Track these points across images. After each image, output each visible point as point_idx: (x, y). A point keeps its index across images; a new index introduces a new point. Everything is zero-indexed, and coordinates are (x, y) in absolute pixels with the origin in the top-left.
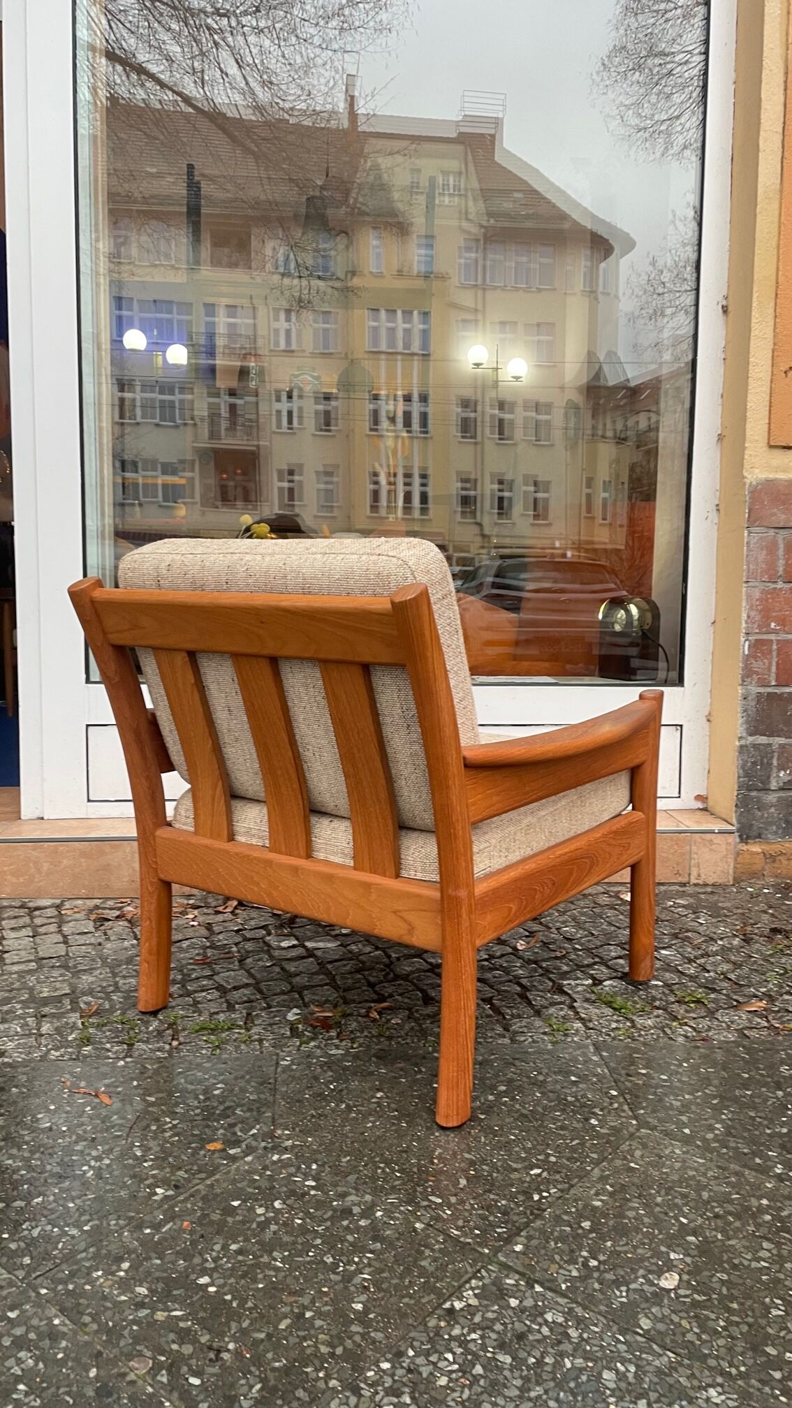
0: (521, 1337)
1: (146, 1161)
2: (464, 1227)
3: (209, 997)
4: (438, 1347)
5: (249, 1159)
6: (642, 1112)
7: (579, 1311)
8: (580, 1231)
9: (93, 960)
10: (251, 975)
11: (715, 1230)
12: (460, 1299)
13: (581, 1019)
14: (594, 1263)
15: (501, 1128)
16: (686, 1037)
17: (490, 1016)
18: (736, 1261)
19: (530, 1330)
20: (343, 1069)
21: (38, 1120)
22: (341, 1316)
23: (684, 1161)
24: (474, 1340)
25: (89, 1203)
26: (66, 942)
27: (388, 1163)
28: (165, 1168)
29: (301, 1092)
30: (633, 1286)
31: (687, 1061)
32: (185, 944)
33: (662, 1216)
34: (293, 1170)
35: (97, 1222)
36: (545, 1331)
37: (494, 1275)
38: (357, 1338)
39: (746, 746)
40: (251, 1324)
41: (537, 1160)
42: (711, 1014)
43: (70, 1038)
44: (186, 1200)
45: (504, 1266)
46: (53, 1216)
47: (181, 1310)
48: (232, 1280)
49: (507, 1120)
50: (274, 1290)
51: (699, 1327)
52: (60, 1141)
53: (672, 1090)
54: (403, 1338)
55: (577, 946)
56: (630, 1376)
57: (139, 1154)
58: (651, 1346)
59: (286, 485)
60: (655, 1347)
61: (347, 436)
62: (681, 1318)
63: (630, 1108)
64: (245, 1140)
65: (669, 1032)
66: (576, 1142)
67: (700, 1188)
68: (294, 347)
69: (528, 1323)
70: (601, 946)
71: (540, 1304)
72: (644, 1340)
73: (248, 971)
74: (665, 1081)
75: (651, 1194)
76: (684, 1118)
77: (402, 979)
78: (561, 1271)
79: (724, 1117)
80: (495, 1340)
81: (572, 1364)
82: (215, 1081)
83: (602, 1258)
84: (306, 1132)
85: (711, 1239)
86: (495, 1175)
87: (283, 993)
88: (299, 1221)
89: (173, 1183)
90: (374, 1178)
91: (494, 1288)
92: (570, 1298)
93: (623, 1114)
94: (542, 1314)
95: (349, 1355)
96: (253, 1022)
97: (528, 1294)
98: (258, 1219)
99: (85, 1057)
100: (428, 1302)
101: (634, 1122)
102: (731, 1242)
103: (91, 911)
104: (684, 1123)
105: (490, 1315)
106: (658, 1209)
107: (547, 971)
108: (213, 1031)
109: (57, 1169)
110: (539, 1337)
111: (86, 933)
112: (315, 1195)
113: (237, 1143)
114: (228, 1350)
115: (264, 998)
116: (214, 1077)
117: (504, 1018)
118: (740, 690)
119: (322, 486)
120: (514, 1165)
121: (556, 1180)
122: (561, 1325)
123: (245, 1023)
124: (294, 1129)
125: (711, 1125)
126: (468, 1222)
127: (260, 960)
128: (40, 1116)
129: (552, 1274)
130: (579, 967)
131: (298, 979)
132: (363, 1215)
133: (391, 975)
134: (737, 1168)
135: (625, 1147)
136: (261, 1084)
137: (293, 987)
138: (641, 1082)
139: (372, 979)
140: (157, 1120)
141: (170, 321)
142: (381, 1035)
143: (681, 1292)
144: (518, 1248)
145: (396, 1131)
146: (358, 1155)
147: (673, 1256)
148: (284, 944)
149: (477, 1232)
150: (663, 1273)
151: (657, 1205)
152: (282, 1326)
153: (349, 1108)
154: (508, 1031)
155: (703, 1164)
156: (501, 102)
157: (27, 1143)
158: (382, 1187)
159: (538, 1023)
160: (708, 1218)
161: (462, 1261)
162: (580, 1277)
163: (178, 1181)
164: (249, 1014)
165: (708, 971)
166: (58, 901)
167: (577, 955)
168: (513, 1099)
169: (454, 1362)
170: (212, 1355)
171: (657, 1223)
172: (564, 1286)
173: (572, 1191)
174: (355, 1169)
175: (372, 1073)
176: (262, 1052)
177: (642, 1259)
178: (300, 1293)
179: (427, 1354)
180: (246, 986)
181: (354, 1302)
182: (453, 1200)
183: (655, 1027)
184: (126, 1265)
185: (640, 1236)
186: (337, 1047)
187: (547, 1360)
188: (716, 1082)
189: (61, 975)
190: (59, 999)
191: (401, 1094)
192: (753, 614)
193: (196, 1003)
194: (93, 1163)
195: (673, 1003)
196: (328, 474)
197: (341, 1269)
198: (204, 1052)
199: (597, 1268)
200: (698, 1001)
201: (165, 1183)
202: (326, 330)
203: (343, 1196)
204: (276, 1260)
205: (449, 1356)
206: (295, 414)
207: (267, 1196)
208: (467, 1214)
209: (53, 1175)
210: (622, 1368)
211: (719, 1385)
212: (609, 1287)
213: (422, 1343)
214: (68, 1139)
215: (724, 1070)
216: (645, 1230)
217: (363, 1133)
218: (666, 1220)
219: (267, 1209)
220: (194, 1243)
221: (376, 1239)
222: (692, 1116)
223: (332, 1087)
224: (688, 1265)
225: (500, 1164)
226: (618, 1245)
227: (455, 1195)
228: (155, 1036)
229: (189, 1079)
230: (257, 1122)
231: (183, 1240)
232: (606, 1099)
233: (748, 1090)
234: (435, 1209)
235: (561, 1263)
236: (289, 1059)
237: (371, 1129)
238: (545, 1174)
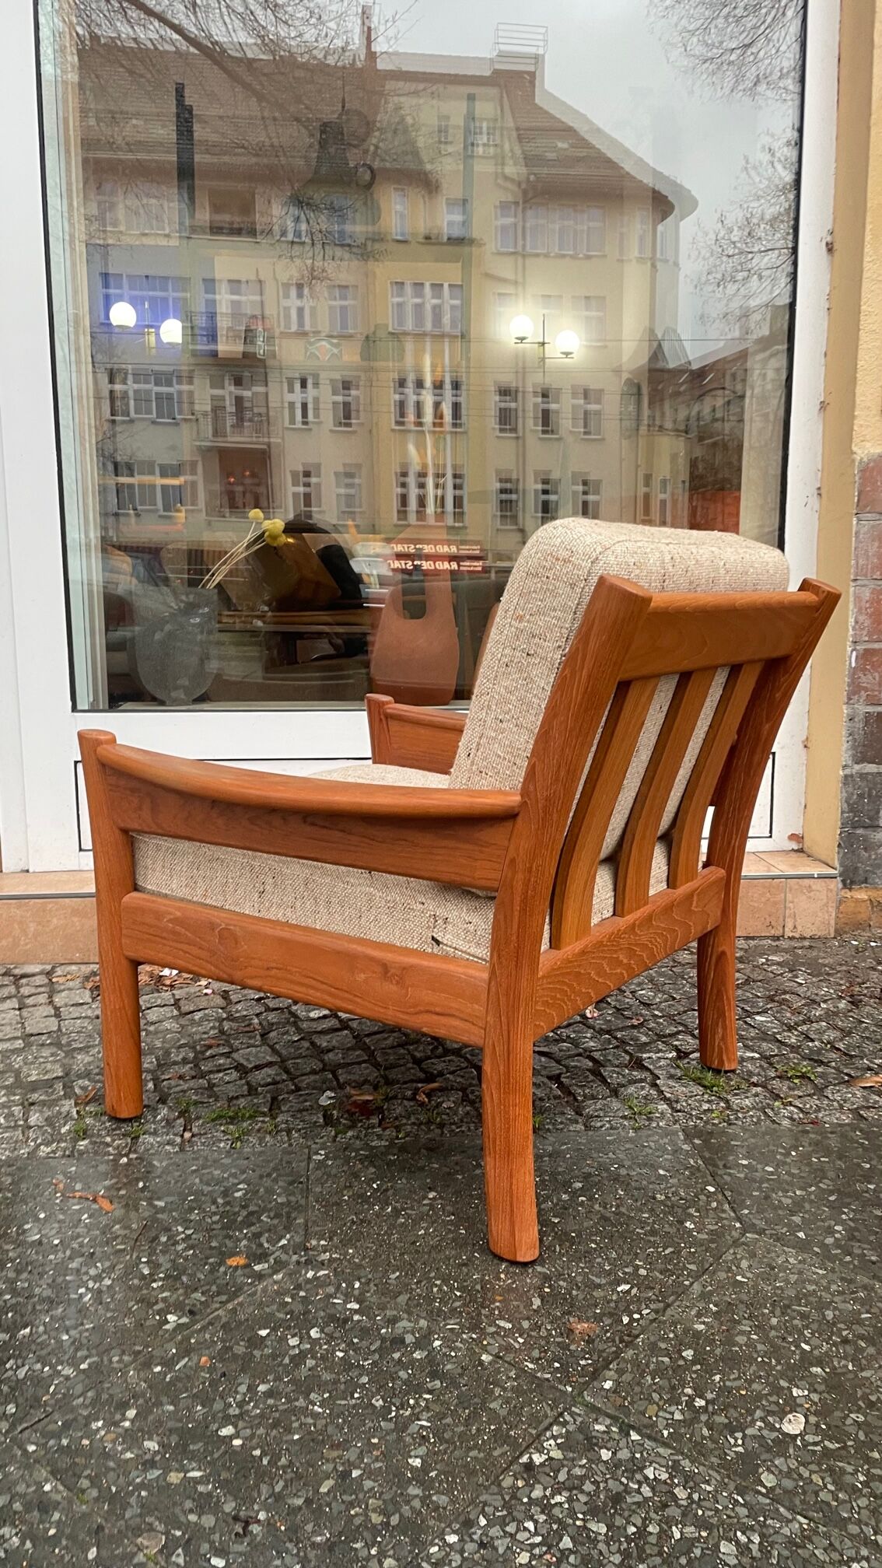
0: (617, 1499)
1: (155, 1281)
2: (540, 1359)
3: (227, 1078)
4: (515, 1513)
5: (278, 1277)
6: (746, 1212)
7: (686, 1464)
8: (681, 1362)
9: (90, 1036)
10: (274, 1051)
11: (845, 1358)
12: (540, 1451)
13: (665, 1099)
14: (700, 1403)
15: (579, 1235)
16: (791, 1119)
17: (559, 1097)
18: (873, 1398)
19: (627, 1490)
20: (388, 1164)
21: (25, 1231)
22: (397, 1476)
23: (800, 1273)
24: (561, 1504)
25: (87, 1334)
26: (58, 1015)
27: (445, 1281)
28: (177, 1289)
29: (340, 1193)
30: (749, 1432)
31: (796, 1148)
32: (197, 1016)
33: (779, 1342)
34: (331, 1290)
35: (95, 1359)
36: (646, 1491)
37: (580, 1419)
38: (416, 1503)
39: (852, 776)
40: (285, 1487)
41: (625, 1273)
42: (820, 1091)
43: (63, 1130)
44: (204, 1329)
45: (593, 1408)
46: (44, 1352)
47: (199, 1469)
48: (261, 1431)
49: (585, 1224)
50: (313, 1442)
51: (834, 1483)
52: (52, 1257)
53: (781, 1186)
54: (472, 1502)
55: (656, 1013)
56: (755, 1548)
57: (146, 1272)
58: (777, 1510)
59: (301, 489)
60: (782, 1510)
61: (370, 431)
62: (812, 1472)
63: (732, 1208)
64: (273, 1253)
65: (771, 1113)
66: (670, 1250)
67: (822, 1306)
68: (307, 328)
69: (624, 1480)
70: (685, 1012)
71: (638, 1456)
72: (768, 1501)
73: (272, 1047)
74: (772, 1173)
75: (763, 1314)
76: (797, 1219)
77: (453, 1054)
78: (661, 1414)
79: (844, 1217)
80: (585, 1503)
81: (682, 1533)
82: (236, 1181)
83: (710, 1396)
84: (345, 1243)
85: (839, 1371)
86: (574, 1293)
87: (314, 1072)
88: (341, 1354)
89: (188, 1308)
90: (430, 1300)
91: (581, 1437)
92: (674, 1448)
93: (724, 1215)
94: (641, 1469)
95: (405, 1526)
96: (280, 1108)
97: (623, 1443)
98: (292, 1352)
99: (81, 1153)
100: (500, 1456)
101: (738, 1225)
102: (864, 1374)
103: (87, 978)
104: (798, 1226)
105: (578, 1471)
106: (773, 1333)
107: (623, 1042)
108: (232, 1120)
109: (47, 1293)
110: (638, 1498)
111: (81, 1004)
112: (359, 1321)
113: (263, 1257)
114: (258, 1522)
115: (292, 1079)
116: (234, 1175)
117: (576, 1100)
118: (845, 710)
119: (342, 491)
120: (597, 1281)
121: (649, 1299)
122: (665, 1482)
123: (270, 1110)
124: (331, 1239)
125: (829, 1227)
126: (546, 1352)
127: (287, 1033)
128: (26, 1227)
129: (650, 1417)
130: (660, 1037)
131: (331, 1055)
132: (417, 1345)
133: (440, 1050)
134: (866, 1280)
135: (729, 1256)
136: (291, 1183)
137: (325, 1065)
138: (742, 1176)
139: (418, 1055)
140: (168, 1230)
141: (165, 300)
142: (429, 1122)
143: (809, 1438)
144: (608, 1385)
145: (453, 1240)
146: (409, 1269)
147: (795, 1392)
148: (314, 1014)
149: (557, 1365)
150: (786, 1414)
151: (772, 1328)
152: (324, 1489)
153: (396, 1212)
154: (581, 1115)
155: (824, 1276)
156: (541, 37)
157: (12, 1261)
158: (440, 1310)
159: (615, 1104)
160: (835, 1344)
161: (540, 1402)
162: (684, 1421)
163: (194, 1305)
164: (274, 1099)
165: (812, 1040)
166: (47, 968)
167: (657, 1023)
168: (591, 1198)
169: (536, 1534)
170: (239, 1528)
171: (775, 1351)
172: (666, 1433)
173: (669, 1312)
174: (406, 1287)
175: (422, 1169)
176: (291, 1145)
177: (759, 1397)
178: (343, 1445)
179: (503, 1522)
180: (270, 1064)
181: (411, 1457)
182: (526, 1324)
183: (754, 1108)
184: (131, 1413)
185: (754, 1367)
186: (380, 1137)
187: (650, 1529)
188: (832, 1174)
189: (52, 1055)
190: (49, 1084)
191: (457, 1193)
192: (861, 618)
193: (211, 1086)
194: (91, 1284)
195: (774, 1078)
196: (350, 475)
197: (393, 1414)
198: (222, 1145)
199: (705, 1409)
200: (803, 1077)
201: (178, 1308)
202: (343, 309)
203: (392, 1321)
204: (314, 1404)
205: (530, 1525)
206: (310, 406)
207: (301, 1324)
208: (543, 1343)
209: (42, 1300)
210: (743, 1539)
211: (863, 1558)
212: (721, 1433)
213: (496, 1509)
214: (60, 1255)
215: (840, 1159)
216: (760, 1359)
217: (414, 1243)
218: (784, 1347)
219: (301, 1339)
220: (214, 1383)
221: (434, 1375)
222: (807, 1216)
223: (375, 1186)
224: (815, 1404)
225: (579, 1279)
226: (729, 1380)
227: (528, 1319)
228: (163, 1127)
229: (205, 1179)
230: (287, 1229)
231: (201, 1380)
232: (702, 1197)
233: (870, 1183)
234: (504, 1336)
235: (661, 1403)
236: (323, 1152)
237: (423, 1237)
238: (634, 1291)
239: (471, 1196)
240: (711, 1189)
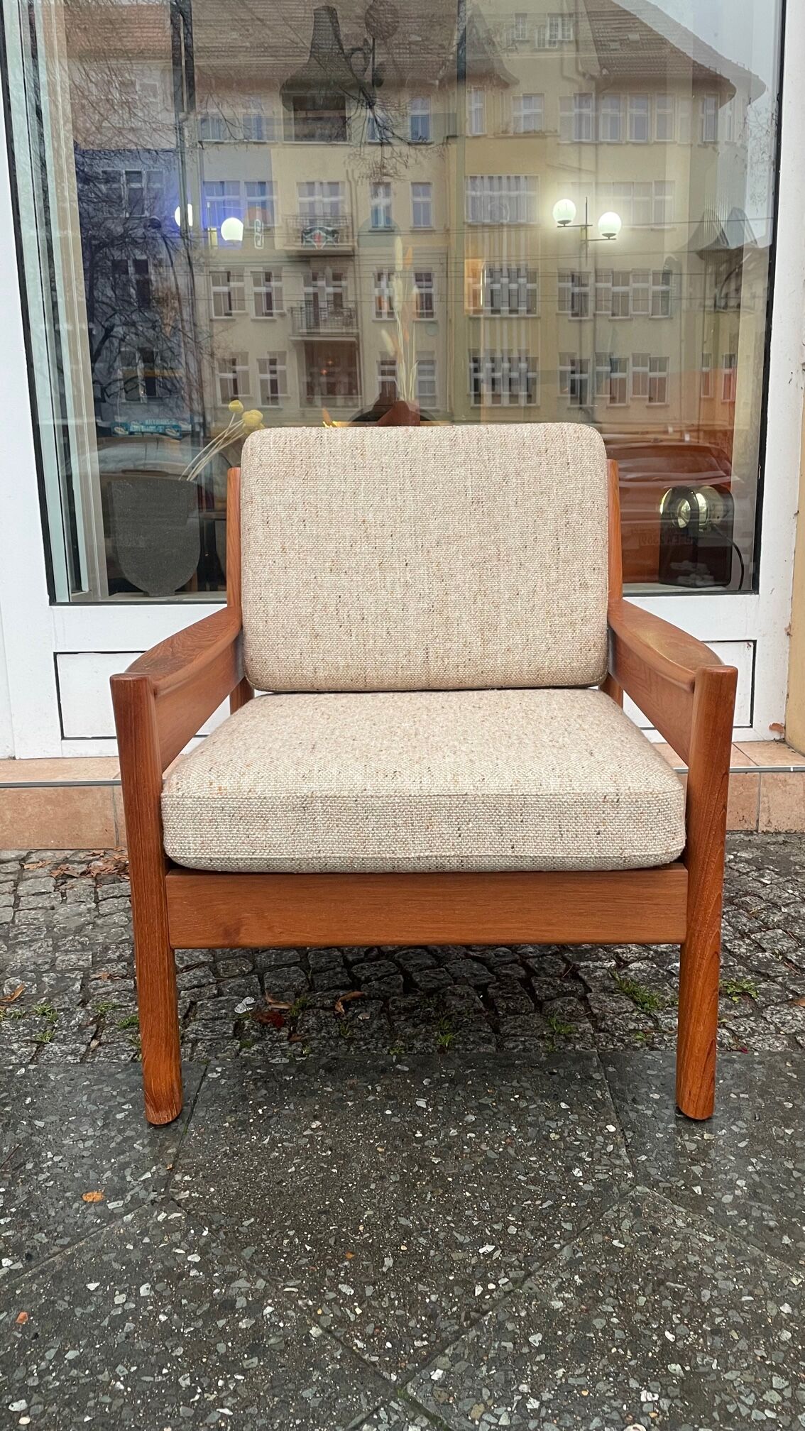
2: (373, 1336)
5: (128, 1218)
6: (644, 1158)
8: (525, 1350)
9: (39, 929)
11: (711, 1353)
13: (591, 1016)
14: (533, 1404)
15: (456, 1181)
16: (721, 1045)
17: (479, 1011)
18: (733, 1407)
20: (281, 1086)
23: (686, 1239)
26: (16, 905)
27: (299, 1232)
28: (22, 1228)
29: (221, 1118)
33: (641, 1328)
34: (177, 1237)
37: (395, 1418)
41: (493, 1231)
42: (758, 1011)
44: (34, 1277)
45: (413, 1404)
48: (54, 1408)
49: (466, 1168)
50: (103, 1427)
63: (629, 1153)
64: (133, 1188)
66: (549, 1203)
67: (700, 1283)
75: (632, 1292)
76: (697, 1170)
77: (387, 957)
78: (488, 1416)
79: (750, 1169)
82: (123, 1100)
83: (546, 1396)
84: (210, 1179)
85: (702, 1369)
86: (432, 1252)
87: (241, 975)
88: (163, 1318)
89: (26, 1251)
90: (277, 1254)
93: (617, 1162)
96: (194, 1015)
98: (114, 1313)
101: (631, 1175)
102: (729, 1376)
103: (57, 866)
104: (696, 1177)
106: (638, 1316)
111: (43, 893)
112: (195, 1277)
113: (121, 1193)
115: (217, 982)
116: (123, 1093)
117: (497, 1015)
120: (461, 1238)
121: (511, 1265)
123: (185, 1017)
124: (197, 1173)
125: (731, 1181)
126: (381, 1328)
129: (473, 1421)
131: (263, 956)
132: (248, 1311)
133: (375, 956)
134: (757, 1252)
135: (610, 1214)
137: (255, 967)
138: (649, 1113)
140: (37, 1155)
142: (340, 1037)
144: (437, 1375)
145: (322, 1181)
146: (266, 1216)
147: (645, 1396)
149: (389, 1345)
151: (638, 1309)
153: (273, 1144)
154: (497, 1033)
155: (711, 1244)
158: (284, 1267)
159: (536, 1021)
160: (704, 1335)
161: (358, 1391)
162: (509, 1427)
163: (34, 1248)
164: (193, 1004)
165: (764, 950)
166: (24, 853)
168: (480, 1135)
171: (634, 1340)
173: (528, 1284)
174: (256, 1237)
176: (191, 1059)
177: (602, 1400)
180: (201, 965)
182: (369, 1291)
185: (605, 1361)
186: (283, 1053)
188: (747, 1114)
191: (343, 1123)
197: (197, 1397)
198: (123, 1057)
199: (536, 1413)
200: (744, 993)
201: (19, 1248)
203: (229, 1279)
204: (118, 1379)
207: (134, 1278)
208: (381, 1315)
215: (761, 1096)
216: (614, 1350)
217: (279, 1183)
218: (645, 1336)
219: (129, 1295)
220: (23, 1345)
221: (254, 1350)
222: (709, 1166)
223: (260, 1111)
224: (663, 1412)
225: (442, 1235)
226: (572, 1376)
227: (374, 1284)
228: (74, 1034)
229: (93, 1096)
230: (155, 1161)
231: (12, 1340)
232: (600, 1138)
233: (788, 1127)
234: (342, 1305)
235: (490, 1403)
236: (219, 1069)
237: (292, 1175)
238: (498, 1253)
239: (356, 1127)
240: (611, 1128)
